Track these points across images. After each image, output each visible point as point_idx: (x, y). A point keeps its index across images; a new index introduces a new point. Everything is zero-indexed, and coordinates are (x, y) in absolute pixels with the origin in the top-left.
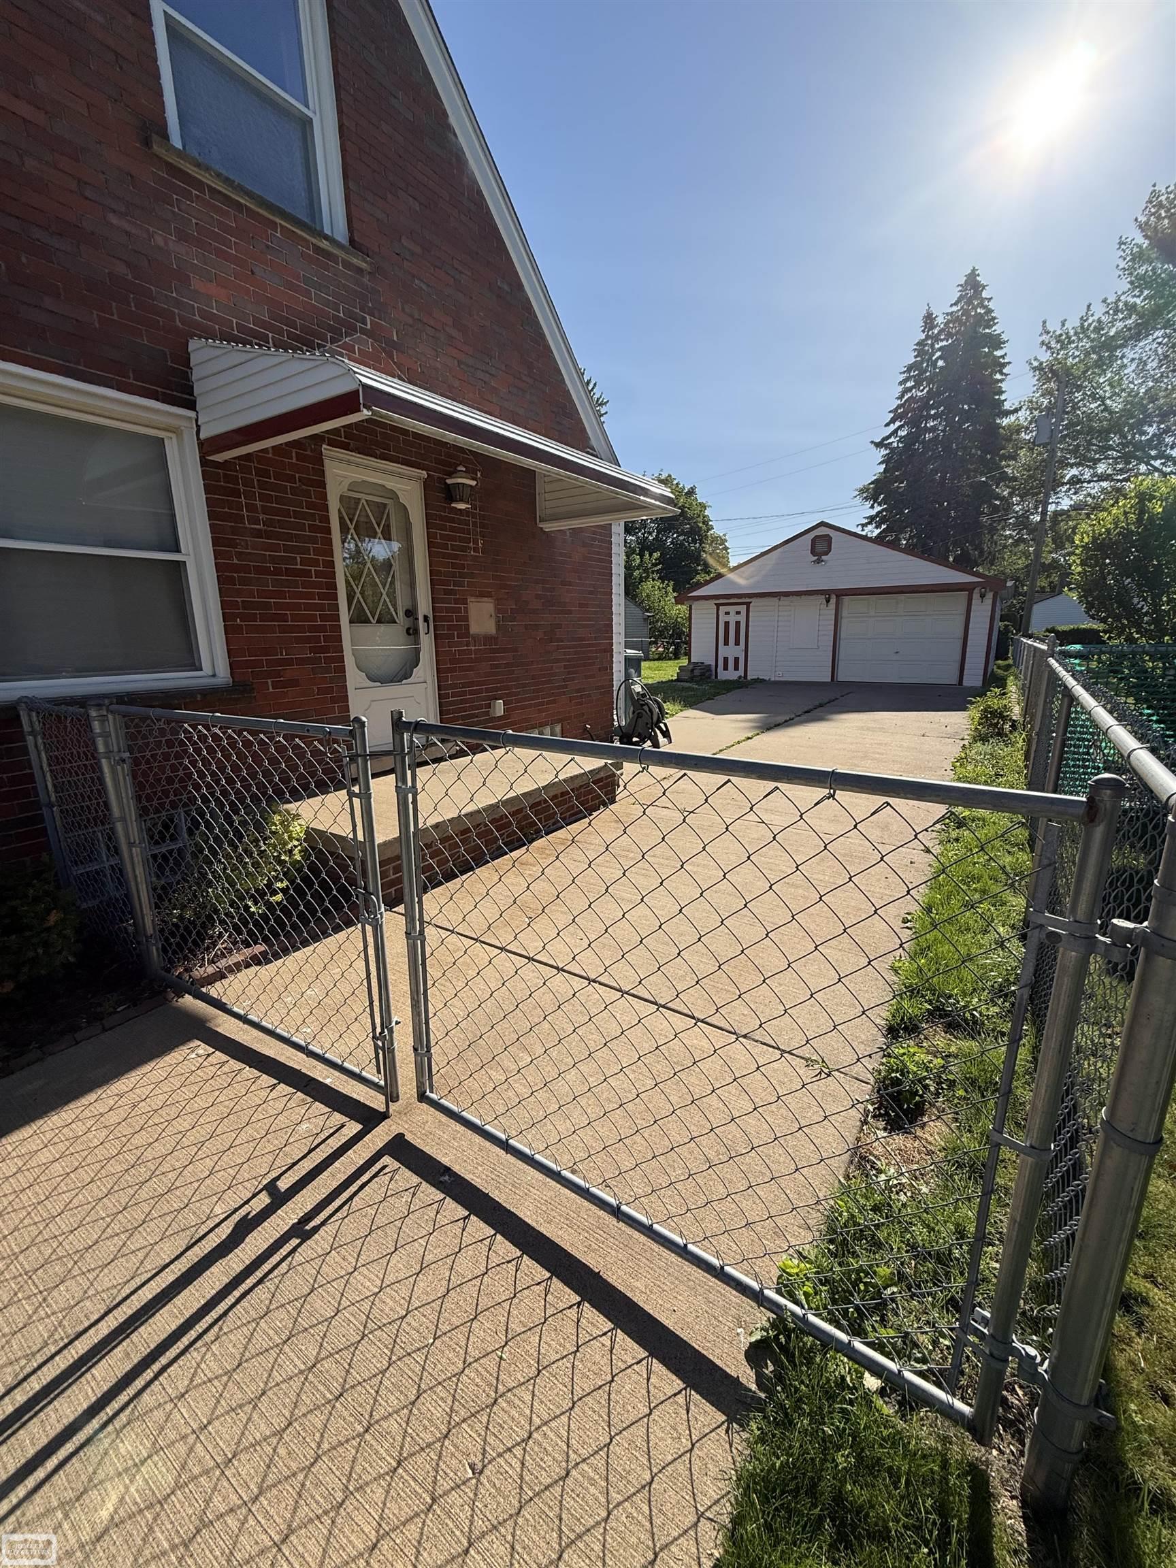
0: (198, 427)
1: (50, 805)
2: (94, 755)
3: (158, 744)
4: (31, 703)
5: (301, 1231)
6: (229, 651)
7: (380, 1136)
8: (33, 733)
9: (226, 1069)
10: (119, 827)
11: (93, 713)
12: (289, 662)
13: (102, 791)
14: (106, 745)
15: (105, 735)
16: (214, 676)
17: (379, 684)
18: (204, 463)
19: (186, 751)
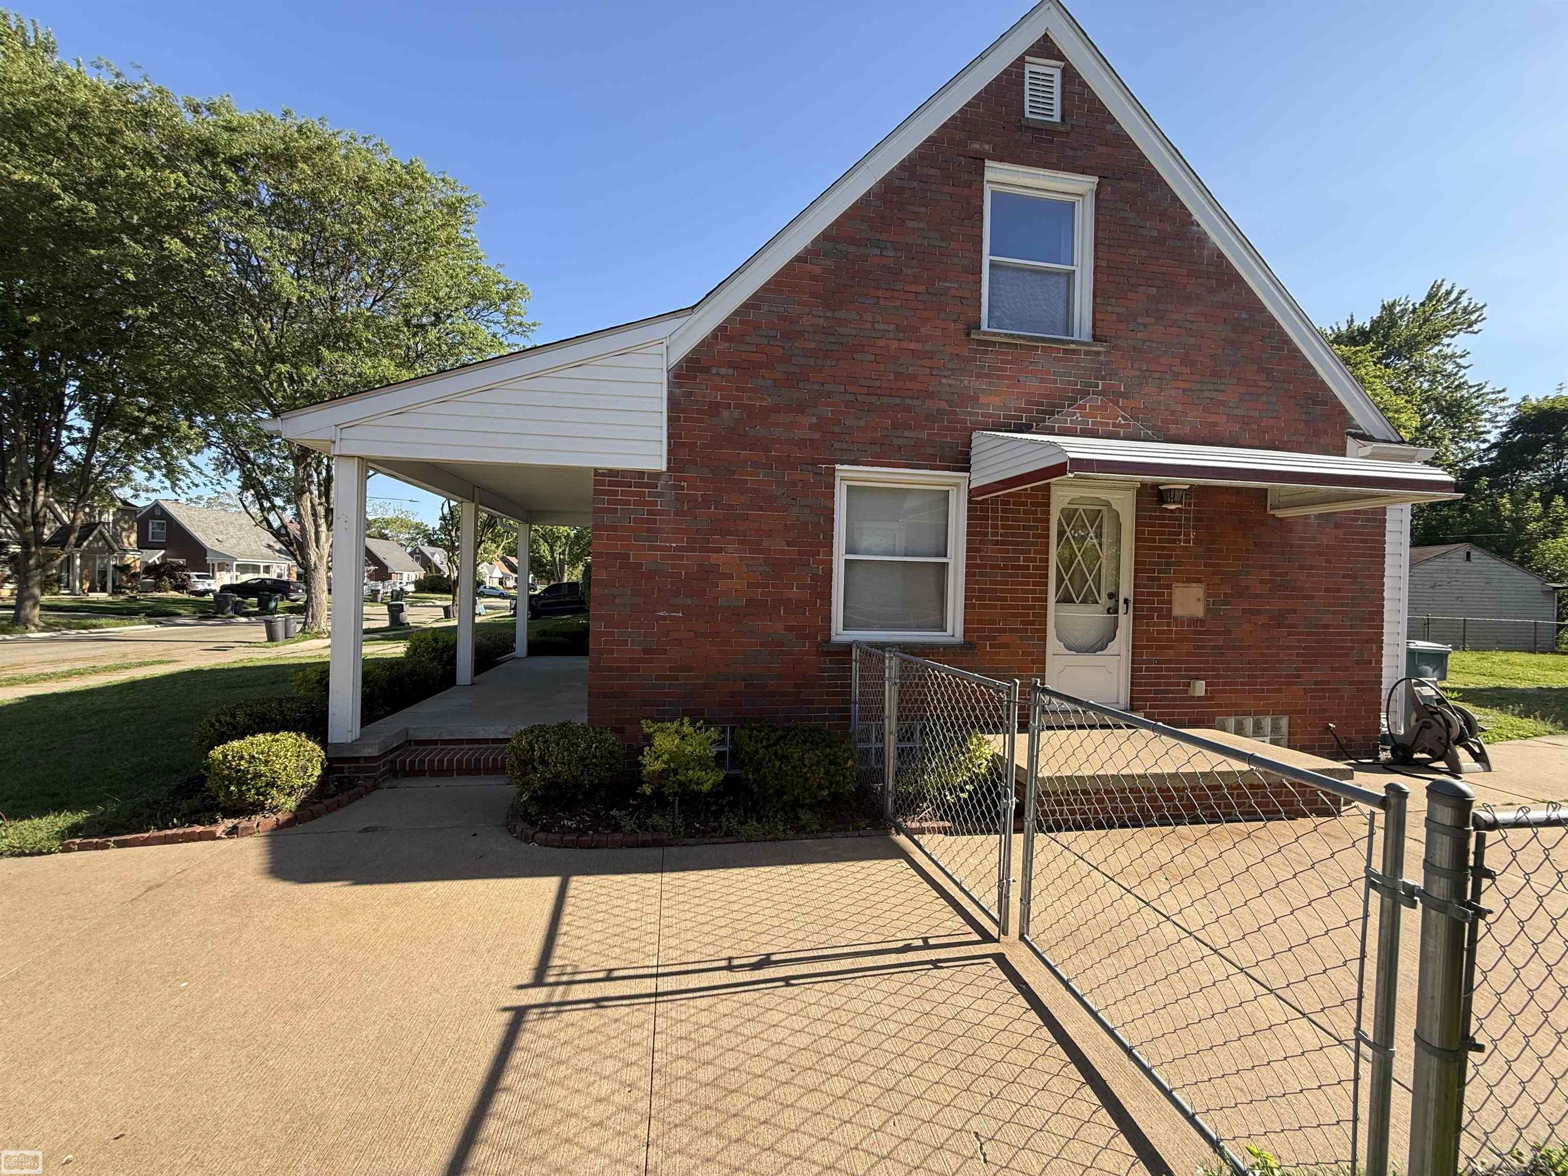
0: (970, 481)
1: (855, 703)
2: (882, 678)
3: (914, 676)
4: (858, 643)
5: (936, 964)
6: (965, 620)
7: (990, 948)
8: (856, 661)
9: (914, 878)
10: (887, 721)
11: (887, 655)
12: (1004, 631)
13: (882, 701)
14: (890, 673)
15: (890, 668)
16: (953, 636)
17: (1074, 653)
18: (970, 501)
19: (927, 683)
